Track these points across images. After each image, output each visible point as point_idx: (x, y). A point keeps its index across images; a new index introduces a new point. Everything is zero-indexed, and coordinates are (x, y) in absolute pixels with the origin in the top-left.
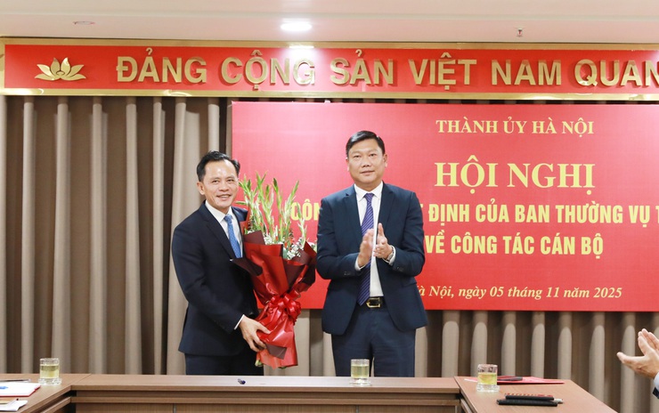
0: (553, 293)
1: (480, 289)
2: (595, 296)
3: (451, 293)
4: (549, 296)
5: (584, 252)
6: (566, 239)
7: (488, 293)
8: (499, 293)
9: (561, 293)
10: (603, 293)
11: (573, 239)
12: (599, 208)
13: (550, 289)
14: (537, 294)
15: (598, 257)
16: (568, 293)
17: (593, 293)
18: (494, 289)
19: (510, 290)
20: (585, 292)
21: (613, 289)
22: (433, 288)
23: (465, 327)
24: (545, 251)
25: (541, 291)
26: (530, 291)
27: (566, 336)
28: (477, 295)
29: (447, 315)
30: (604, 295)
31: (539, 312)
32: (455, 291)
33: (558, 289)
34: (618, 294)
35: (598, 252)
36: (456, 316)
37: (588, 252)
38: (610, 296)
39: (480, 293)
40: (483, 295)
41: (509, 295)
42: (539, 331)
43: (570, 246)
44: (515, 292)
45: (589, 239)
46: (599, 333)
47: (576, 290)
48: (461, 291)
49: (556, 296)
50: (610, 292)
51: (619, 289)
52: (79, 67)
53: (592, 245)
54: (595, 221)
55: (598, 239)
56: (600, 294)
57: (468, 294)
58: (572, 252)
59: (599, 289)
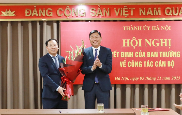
0: (159, 78)
1: (137, 77)
2: (172, 79)
3: (128, 79)
4: (158, 79)
5: (168, 66)
6: (163, 62)
7: (139, 79)
8: (143, 79)
9: (162, 78)
10: (174, 78)
11: (165, 62)
12: (173, 53)
13: (158, 77)
14: (154, 79)
15: (173, 67)
16: (164, 78)
17: (171, 78)
18: (141, 78)
19: (146, 78)
20: (169, 78)
21: (177, 77)
22: (122, 77)
23: (133, 89)
24: (156, 66)
25: (155, 78)
26: (152, 78)
27: (163, 91)
28: (136, 79)
29: (127, 86)
30: (175, 79)
31: (155, 84)
32: (129, 78)
33: (161, 77)
34: (179, 78)
35: (173, 66)
36: (130, 86)
37: (170, 66)
38: (176, 79)
39: (137, 79)
40: (138, 79)
41: (146, 79)
42: (155, 90)
43: (164, 64)
44: (148, 78)
45: (170, 62)
46: (173, 90)
47: (166, 77)
48: (131, 78)
49: (160, 79)
50: (176, 78)
51: (179, 77)
52: (14, 12)
53: (171, 64)
54: (172, 56)
55: (173, 62)
56: (173, 78)
57: (133, 79)
58: (165, 66)
59: (173, 77)
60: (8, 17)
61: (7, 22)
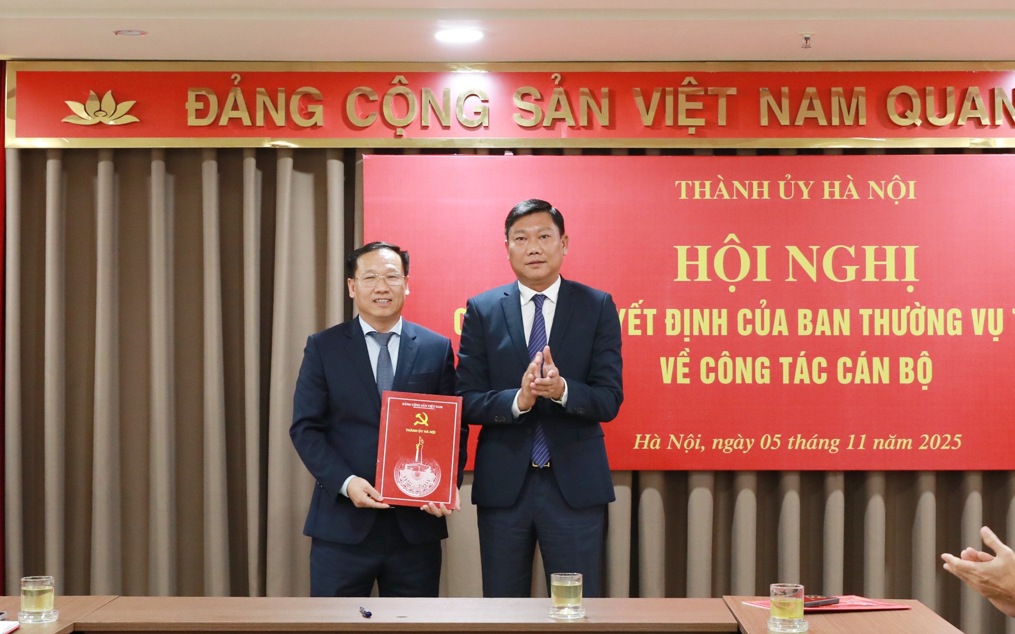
0: (857, 443)
1: (745, 437)
2: (922, 448)
3: (700, 445)
4: (850, 447)
5: (903, 380)
6: (876, 360)
7: (756, 445)
8: (774, 443)
9: (869, 443)
10: (933, 442)
11: (886, 360)
12: (926, 314)
13: (853, 437)
14: (832, 445)
15: (925, 388)
16: (879, 444)
17: (918, 442)
18: (766, 439)
19: (791, 440)
20: (905, 441)
21: (949, 436)
22: (672, 437)
23: (722, 497)
24: (843, 379)
25: (838, 441)
26: (822, 441)
27: (877, 508)
28: (741, 447)
29: (695, 479)
30: (935, 445)
31: (836, 472)
32: (707, 442)
33: (864, 437)
34: (955, 444)
35: (926, 380)
36: (708, 479)
37: (910, 380)
38: (943, 447)
39: (745, 444)
40: (749, 447)
41: (790, 447)
42: (836, 502)
43: (881, 371)
44: (799, 442)
45: (910, 361)
47: (892, 438)
48: (715, 441)
49: (861, 447)
50: (944, 440)
51: (957, 438)
52: (129, 104)
53: (915, 369)
54: (920, 332)
55: (925, 359)
56: (928, 443)
57: (727, 445)
58: (886, 380)
59: (927, 436)
60: (100, 129)
61: (94, 154)
